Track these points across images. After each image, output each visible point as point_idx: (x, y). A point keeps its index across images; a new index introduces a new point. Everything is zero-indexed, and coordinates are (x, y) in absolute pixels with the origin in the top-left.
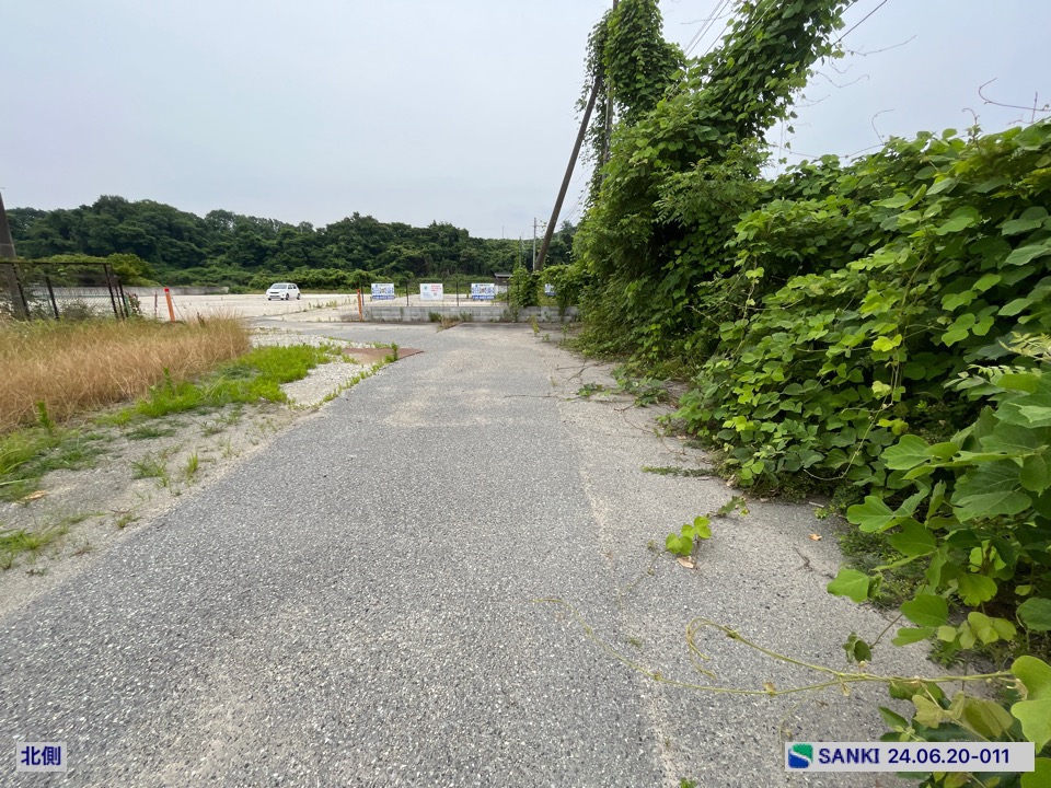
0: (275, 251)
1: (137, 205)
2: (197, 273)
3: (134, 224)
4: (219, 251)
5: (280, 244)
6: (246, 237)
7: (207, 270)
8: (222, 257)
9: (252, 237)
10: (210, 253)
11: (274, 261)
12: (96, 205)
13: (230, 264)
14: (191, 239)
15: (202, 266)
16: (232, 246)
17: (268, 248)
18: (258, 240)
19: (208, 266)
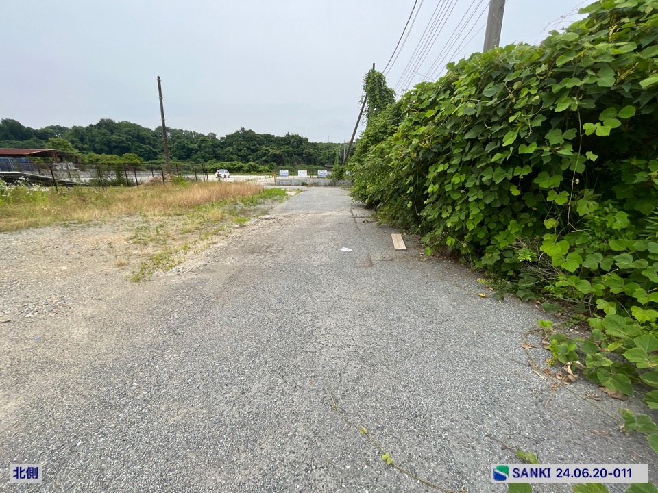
0: (197, 151)
1: (120, 124)
2: (154, 163)
3: (119, 135)
5: (199, 146)
6: (180, 142)
7: (159, 162)
9: (184, 143)
10: (160, 152)
11: (196, 156)
12: (98, 124)
13: (171, 158)
14: (150, 144)
15: (156, 159)
16: (172, 147)
17: (193, 149)
18: (187, 144)
19: (160, 159)
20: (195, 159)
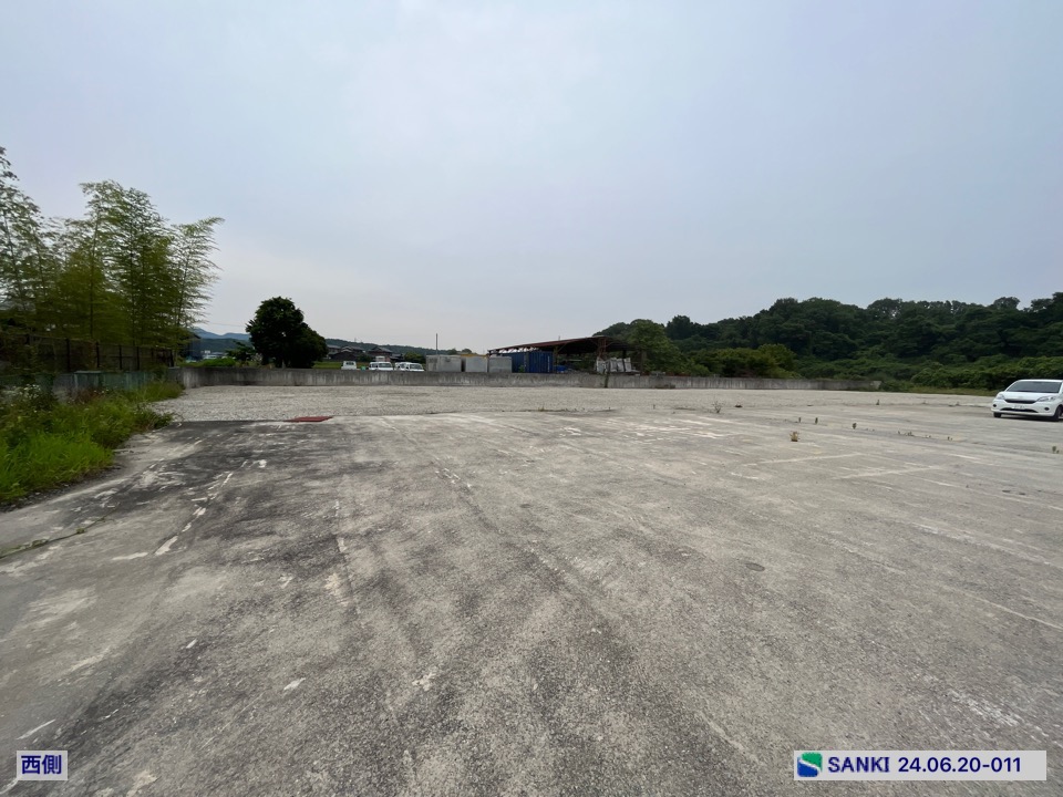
0: (950, 337)
1: (805, 303)
2: (843, 365)
3: (796, 321)
4: (873, 341)
5: (961, 328)
6: (912, 323)
7: (853, 362)
8: (877, 348)
9: (920, 323)
10: (862, 344)
11: (946, 349)
12: (772, 308)
13: (883, 355)
14: (845, 331)
15: (851, 358)
16: (891, 334)
17: (941, 334)
18: (929, 325)
19: (857, 358)
20: (942, 356)
